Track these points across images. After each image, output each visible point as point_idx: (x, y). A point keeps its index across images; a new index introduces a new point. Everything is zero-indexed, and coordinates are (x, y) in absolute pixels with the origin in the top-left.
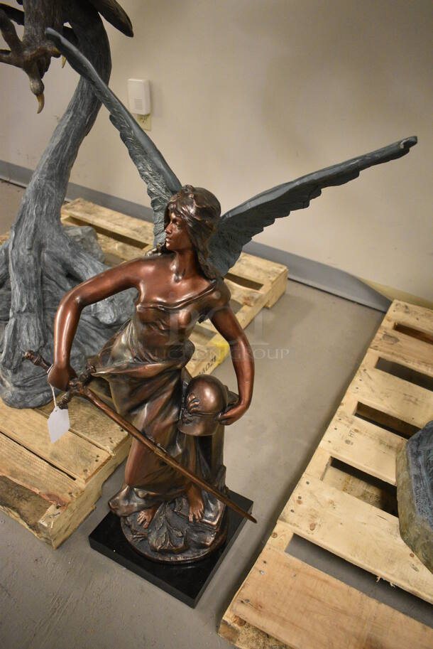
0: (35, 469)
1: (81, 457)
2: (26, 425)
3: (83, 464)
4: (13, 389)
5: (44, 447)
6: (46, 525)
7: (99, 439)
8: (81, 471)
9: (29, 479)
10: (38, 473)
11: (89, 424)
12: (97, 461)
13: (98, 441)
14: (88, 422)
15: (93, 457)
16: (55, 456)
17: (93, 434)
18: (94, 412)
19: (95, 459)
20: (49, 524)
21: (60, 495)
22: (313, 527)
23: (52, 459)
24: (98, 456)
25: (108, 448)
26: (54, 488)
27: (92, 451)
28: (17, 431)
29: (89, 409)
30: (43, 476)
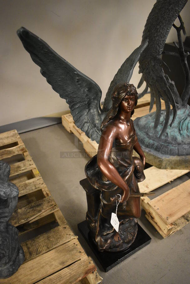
0: (66, 275)
1: (71, 251)
2: (32, 272)
3: (75, 251)
4: (5, 267)
5: (53, 267)
6: (100, 281)
7: (64, 239)
8: (79, 254)
9: (71, 280)
10: (69, 275)
11: (52, 241)
12: (77, 245)
13: (66, 240)
14: (50, 240)
15: (74, 246)
16: (63, 263)
17: (60, 241)
18: (45, 235)
19: (75, 246)
20: (100, 279)
21: (88, 268)
22: (147, 187)
23: (63, 265)
24: (74, 244)
25: (72, 237)
26: (82, 269)
27: (70, 245)
28: (33, 277)
29: (41, 237)
30: (72, 273)
